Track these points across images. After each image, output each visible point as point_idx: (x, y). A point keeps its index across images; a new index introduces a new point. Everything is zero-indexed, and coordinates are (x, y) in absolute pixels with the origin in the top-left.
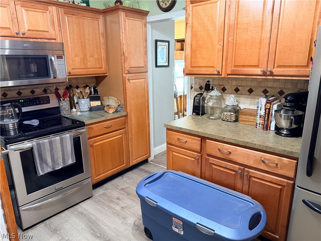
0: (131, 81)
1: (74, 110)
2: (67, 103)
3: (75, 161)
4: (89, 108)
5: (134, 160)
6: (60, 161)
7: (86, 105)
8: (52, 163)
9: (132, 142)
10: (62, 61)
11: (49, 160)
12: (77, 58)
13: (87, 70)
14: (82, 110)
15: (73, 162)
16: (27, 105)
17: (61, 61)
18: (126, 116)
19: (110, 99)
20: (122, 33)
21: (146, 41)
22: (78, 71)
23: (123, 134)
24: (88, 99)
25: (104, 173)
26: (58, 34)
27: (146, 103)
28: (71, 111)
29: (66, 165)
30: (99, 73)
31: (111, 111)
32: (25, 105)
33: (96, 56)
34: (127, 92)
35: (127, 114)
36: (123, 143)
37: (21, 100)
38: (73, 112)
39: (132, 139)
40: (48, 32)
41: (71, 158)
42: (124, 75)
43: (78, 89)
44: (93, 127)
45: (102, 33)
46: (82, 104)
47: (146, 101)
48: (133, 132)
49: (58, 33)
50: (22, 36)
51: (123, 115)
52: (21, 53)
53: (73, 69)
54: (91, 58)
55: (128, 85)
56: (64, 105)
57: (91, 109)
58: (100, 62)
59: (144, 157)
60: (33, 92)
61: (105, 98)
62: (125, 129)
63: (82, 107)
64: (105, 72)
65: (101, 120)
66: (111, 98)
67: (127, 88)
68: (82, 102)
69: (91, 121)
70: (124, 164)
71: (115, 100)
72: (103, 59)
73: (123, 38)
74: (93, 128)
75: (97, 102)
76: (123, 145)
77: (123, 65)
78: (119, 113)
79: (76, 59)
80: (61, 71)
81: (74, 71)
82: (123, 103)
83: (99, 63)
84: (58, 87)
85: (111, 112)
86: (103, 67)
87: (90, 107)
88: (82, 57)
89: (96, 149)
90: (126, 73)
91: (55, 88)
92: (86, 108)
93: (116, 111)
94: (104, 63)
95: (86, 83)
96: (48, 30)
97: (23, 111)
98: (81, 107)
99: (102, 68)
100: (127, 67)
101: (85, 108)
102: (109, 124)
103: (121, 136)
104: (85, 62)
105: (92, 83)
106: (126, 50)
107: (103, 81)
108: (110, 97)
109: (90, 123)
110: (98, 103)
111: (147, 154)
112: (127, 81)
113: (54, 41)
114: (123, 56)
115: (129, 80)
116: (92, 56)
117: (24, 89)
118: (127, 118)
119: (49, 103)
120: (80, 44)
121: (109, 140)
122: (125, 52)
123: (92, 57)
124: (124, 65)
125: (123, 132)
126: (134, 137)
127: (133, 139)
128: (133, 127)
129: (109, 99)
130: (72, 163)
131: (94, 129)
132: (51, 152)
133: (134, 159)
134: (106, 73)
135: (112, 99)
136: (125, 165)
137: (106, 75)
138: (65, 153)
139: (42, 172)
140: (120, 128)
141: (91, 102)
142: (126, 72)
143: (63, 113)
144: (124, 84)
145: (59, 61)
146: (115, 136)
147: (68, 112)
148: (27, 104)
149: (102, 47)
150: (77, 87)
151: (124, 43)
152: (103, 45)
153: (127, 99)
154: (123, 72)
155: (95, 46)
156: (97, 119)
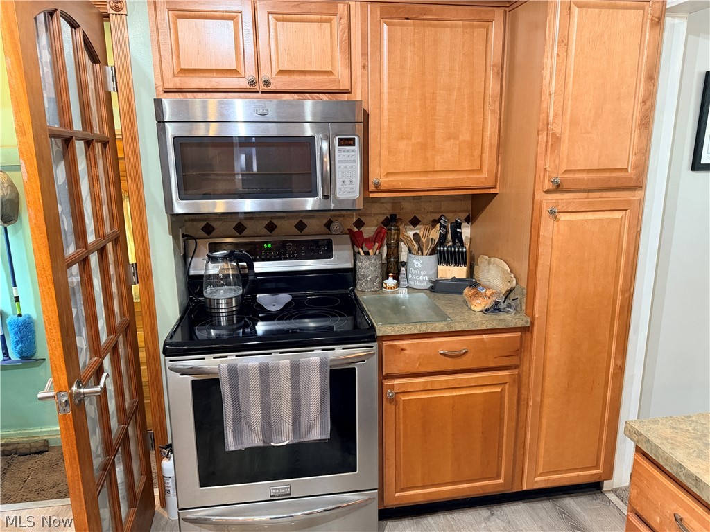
0: (563, 217)
1: (391, 282)
2: (373, 261)
3: (328, 437)
4: (432, 282)
5: (541, 475)
6: (286, 424)
7: (423, 273)
8: (263, 427)
9: (540, 418)
10: (353, 151)
11: (256, 416)
12: (405, 142)
13: (430, 177)
14: (412, 284)
15: (324, 437)
16: (278, 257)
17: (348, 151)
18: (526, 330)
19: (491, 266)
20: (552, 58)
21: (652, 77)
22: (401, 181)
23: (507, 386)
24: (434, 257)
25: (424, 487)
26: (359, 79)
27: (619, 297)
28: (382, 282)
29: (302, 440)
30: (467, 185)
31: (479, 305)
32: (268, 257)
33: (465, 136)
34: (540, 251)
35: (532, 324)
36: (502, 413)
37: (267, 243)
38: (385, 288)
39: (541, 407)
40: (329, 72)
41: (318, 425)
42: (539, 196)
43: (418, 227)
44: (404, 347)
45: (493, 66)
46: (415, 269)
47: (620, 288)
48: (547, 384)
49: (359, 73)
50: (263, 87)
51: (512, 325)
52: (272, 130)
53: (388, 174)
54: (448, 143)
55: (548, 227)
56: (363, 266)
57: (437, 287)
58: (477, 153)
59: (581, 473)
60: (301, 226)
61: (483, 260)
62: (515, 372)
63: (414, 277)
64: (491, 184)
65: (429, 331)
66: (494, 263)
67: (541, 240)
68: (416, 263)
69: (397, 329)
70: (498, 477)
71: (504, 271)
72: (486, 145)
73: (551, 73)
74: (402, 350)
75: (456, 267)
76: (501, 419)
77: (540, 163)
78: (502, 316)
79: (402, 145)
80: (347, 181)
81: (391, 178)
82: (524, 284)
83: (473, 156)
84: (362, 219)
85: (478, 309)
86: (486, 169)
87: (434, 280)
88: (419, 140)
89: (405, 411)
90: (546, 188)
91: (355, 220)
92: (423, 281)
93: (495, 309)
94: (490, 156)
95: (442, 212)
96: (330, 69)
97: (257, 270)
98: (410, 276)
99: (480, 170)
100: (552, 168)
101: (420, 281)
102: (457, 347)
103: (498, 389)
104: (429, 155)
105: (460, 212)
106: (556, 115)
107: (486, 209)
108: (493, 259)
109: (393, 334)
110: (459, 272)
111: (596, 467)
112: (545, 214)
113: (345, 97)
114: (545, 133)
115: (552, 213)
116: (452, 136)
117: (284, 217)
118: (532, 337)
119: (330, 257)
120: (418, 103)
121: (454, 394)
122: (551, 120)
123: (452, 141)
124: (545, 164)
125: (507, 380)
126: (547, 401)
127: (545, 410)
128: (551, 370)
129: (489, 263)
130: (319, 438)
131: (406, 352)
132: (262, 397)
133: (540, 470)
134: (494, 187)
135: (498, 266)
136: (501, 481)
137: (492, 191)
138: (303, 409)
139: (236, 444)
140: (499, 365)
141: (441, 267)
142: (548, 186)
143: (361, 285)
144: (535, 225)
145: (344, 151)
146: (480, 387)
147: (372, 286)
148: (278, 255)
149: (489, 108)
150: (415, 222)
151: (553, 92)
152: (494, 102)
153: (539, 276)
154: (538, 186)
155: (466, 104)
156: (418, 326)
